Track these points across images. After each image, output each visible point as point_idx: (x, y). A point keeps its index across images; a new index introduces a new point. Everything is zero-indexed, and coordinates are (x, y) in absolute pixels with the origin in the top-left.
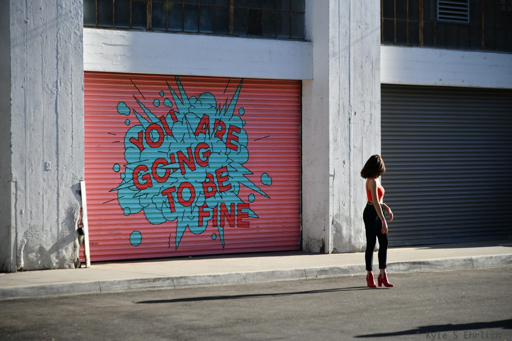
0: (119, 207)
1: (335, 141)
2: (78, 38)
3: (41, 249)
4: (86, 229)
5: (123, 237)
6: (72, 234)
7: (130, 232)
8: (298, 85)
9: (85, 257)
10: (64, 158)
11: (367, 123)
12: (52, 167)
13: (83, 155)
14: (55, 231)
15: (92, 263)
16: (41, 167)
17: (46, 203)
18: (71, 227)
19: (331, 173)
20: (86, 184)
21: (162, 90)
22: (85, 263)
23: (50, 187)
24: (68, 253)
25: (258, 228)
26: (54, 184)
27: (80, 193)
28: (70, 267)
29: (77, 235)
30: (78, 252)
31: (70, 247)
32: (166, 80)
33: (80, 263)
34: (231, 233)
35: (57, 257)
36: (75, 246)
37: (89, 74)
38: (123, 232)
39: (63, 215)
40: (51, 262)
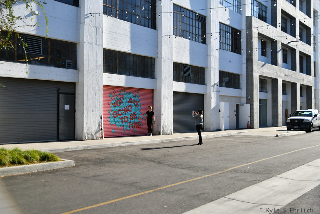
0: (109, 122)
1: (163, 105)
2: (101, 75)
3: (92, 134)
4: (103, 128)
5: (110, 131)
6: (99, 130)
7: (112, 129)
8: (153, 90)
9: (102, 136)
10: (98, 108)
11: (170, 101)
12: (94, 111)
13: (102, 108)
14: (95, 129)
15: (104, 138)
16: (92, 111)
17: (93, 121)
18: (99, 128)
19: (162, 114)
20: (103, 116)
21: (120, 90)
22: (102, 138)
23: (94, 117)
24: (98, 135)
25: (143, 128)
26: (95, 116)
27: (101, 118)
28: (99, 139)
29: (100, 130)
30: (101, 135)
31: (99, 133)
32: (121, 88)
33: (101, 138)
34: (136, 130)
35: (96, 136)
36: (100, 133)
37: (104, 86)
38: (110, 129)
39: (97, 124)
40: (94, 138)
